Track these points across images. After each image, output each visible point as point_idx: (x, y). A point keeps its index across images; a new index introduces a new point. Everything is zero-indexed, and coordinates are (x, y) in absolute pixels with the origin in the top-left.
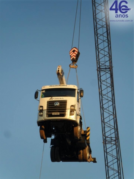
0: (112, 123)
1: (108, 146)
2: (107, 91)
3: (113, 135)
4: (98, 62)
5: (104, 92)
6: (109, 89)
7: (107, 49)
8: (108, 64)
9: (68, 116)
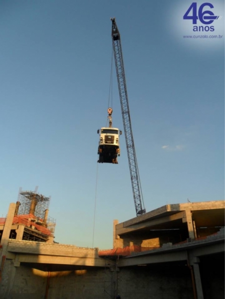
0: (130, 138)
1: (129, 149)
2: (127, 123)
3: (131, 144)
4: (122, 109)
5: (126, 124)
6: (128, 122)
7: (126, 103)
8: (127, 110)
9: (115, 144)
